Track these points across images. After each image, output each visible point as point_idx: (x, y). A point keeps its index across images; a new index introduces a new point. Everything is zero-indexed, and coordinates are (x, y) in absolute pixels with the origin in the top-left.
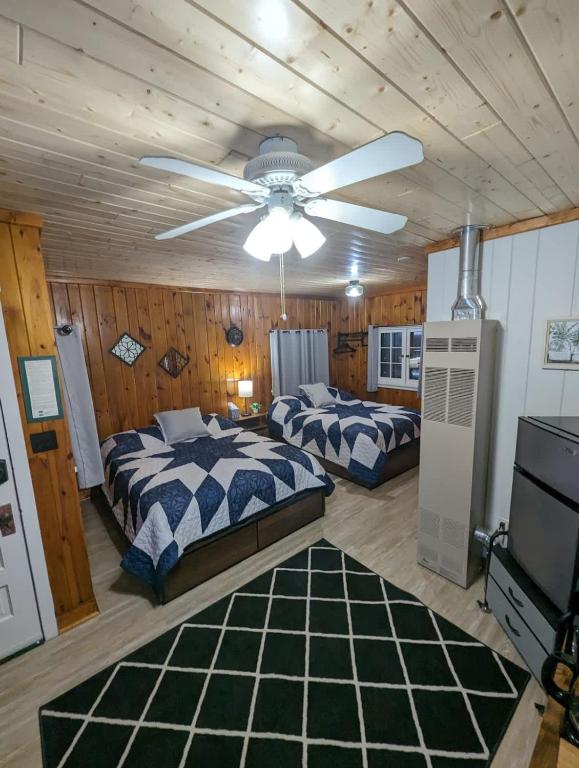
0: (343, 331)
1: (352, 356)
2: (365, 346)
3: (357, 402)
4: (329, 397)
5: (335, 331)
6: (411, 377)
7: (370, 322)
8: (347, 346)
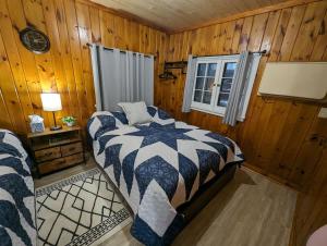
0: (169, 61)
1: (174, 83)
2: (184, 74)
4: (147, 116)
5: (161, 60)
6: (219, 104)
7: (190, 52)
8: (171, 74)
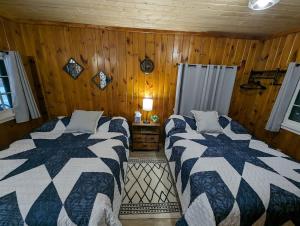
0: (258, 69)
1: (261, 93)
3: (246, 137)
7: (294, 59)
8: (258, 83)
